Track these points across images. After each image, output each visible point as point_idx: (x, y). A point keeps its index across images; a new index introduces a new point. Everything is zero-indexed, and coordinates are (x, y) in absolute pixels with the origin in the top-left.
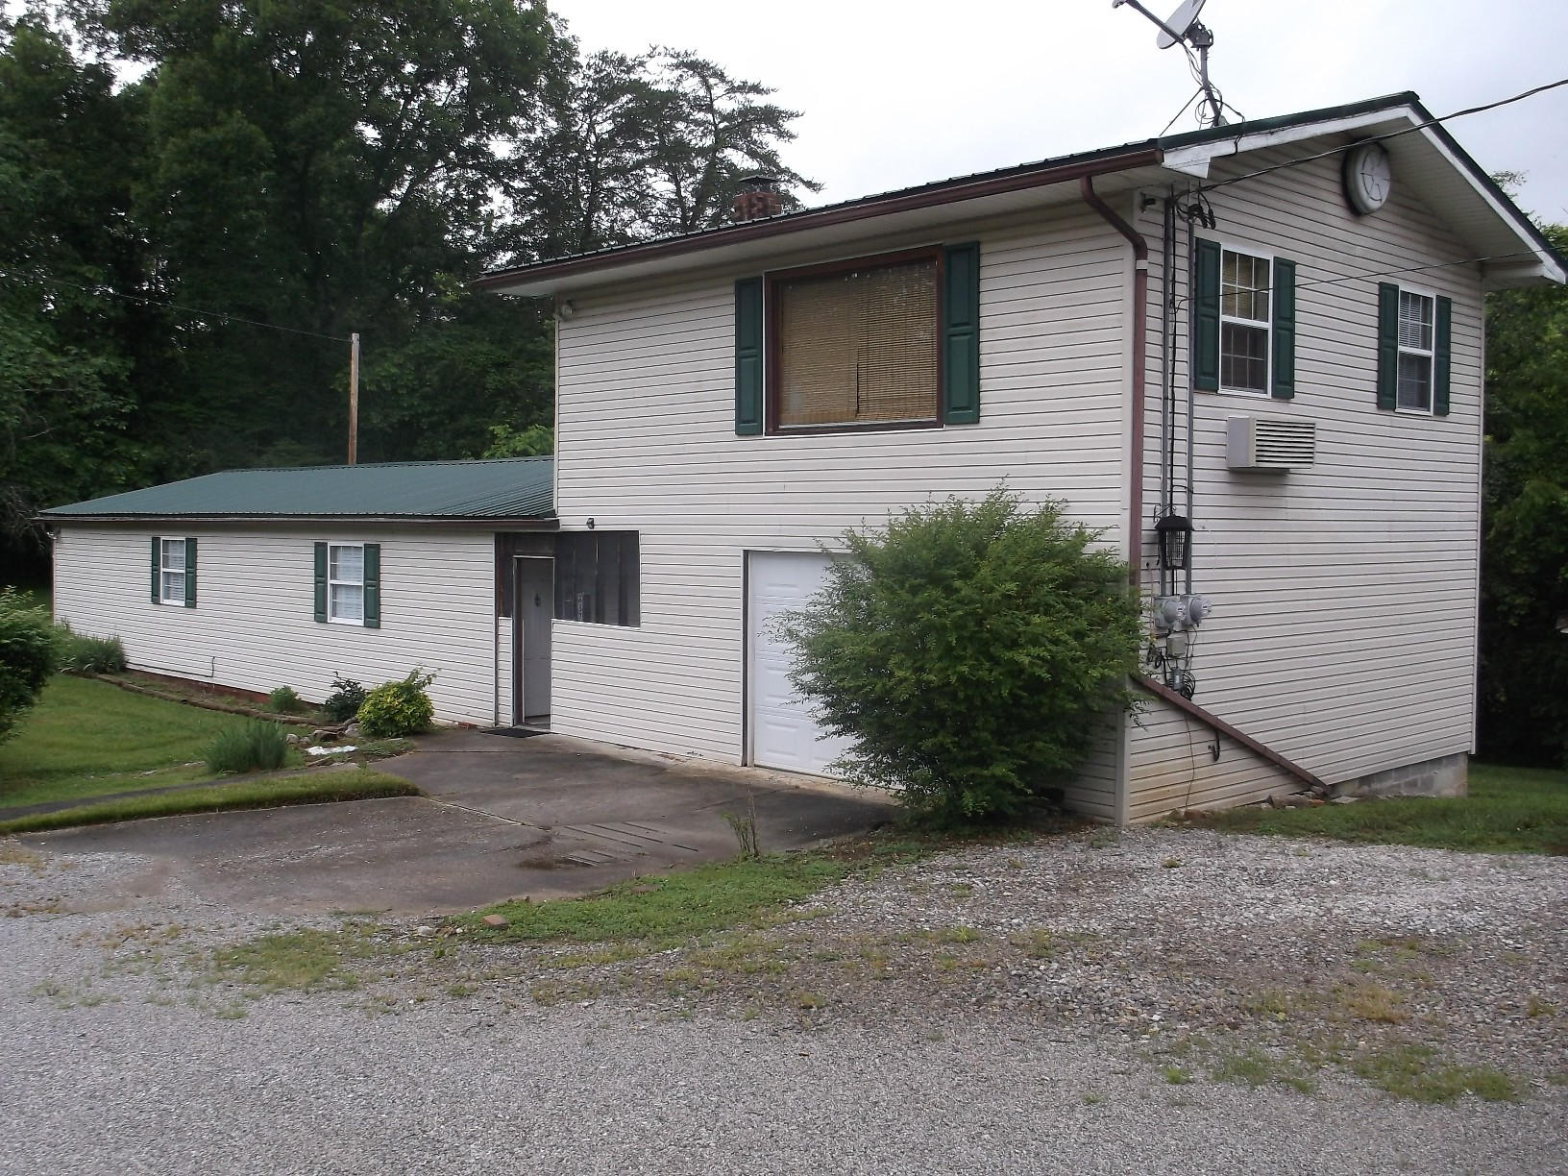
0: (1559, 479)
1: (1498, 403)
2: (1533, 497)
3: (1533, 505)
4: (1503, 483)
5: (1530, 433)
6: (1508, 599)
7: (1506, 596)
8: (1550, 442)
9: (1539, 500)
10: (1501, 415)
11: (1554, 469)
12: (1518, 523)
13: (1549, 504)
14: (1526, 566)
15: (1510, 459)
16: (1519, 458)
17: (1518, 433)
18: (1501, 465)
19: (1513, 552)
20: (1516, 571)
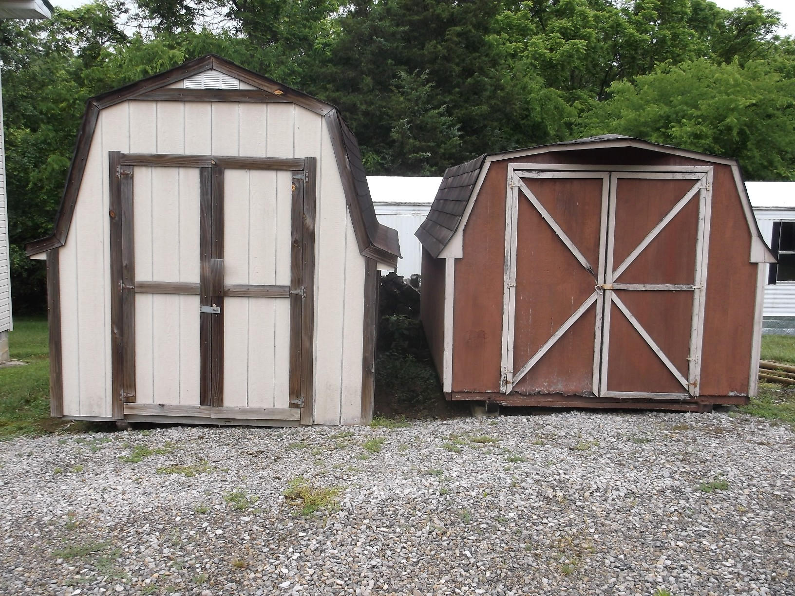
0: (67, 155)
1: (31, 108)
2: (53, 165)
3: (53, 170)
4: (36, 156)
5: (50, 127)
6: (44, 225)
7: (43, 223)
8: (61, 134)
9: (56, 167)
10: (33, 116)
11: (65, 149)
12: (45, 180)
13: (62, 169)
14: (53, 206)
15: (39, 142)
16: (44, 142)
17: (43, 126)
18: (34, 145)
19: (45, 197)
20: (48, 208)
